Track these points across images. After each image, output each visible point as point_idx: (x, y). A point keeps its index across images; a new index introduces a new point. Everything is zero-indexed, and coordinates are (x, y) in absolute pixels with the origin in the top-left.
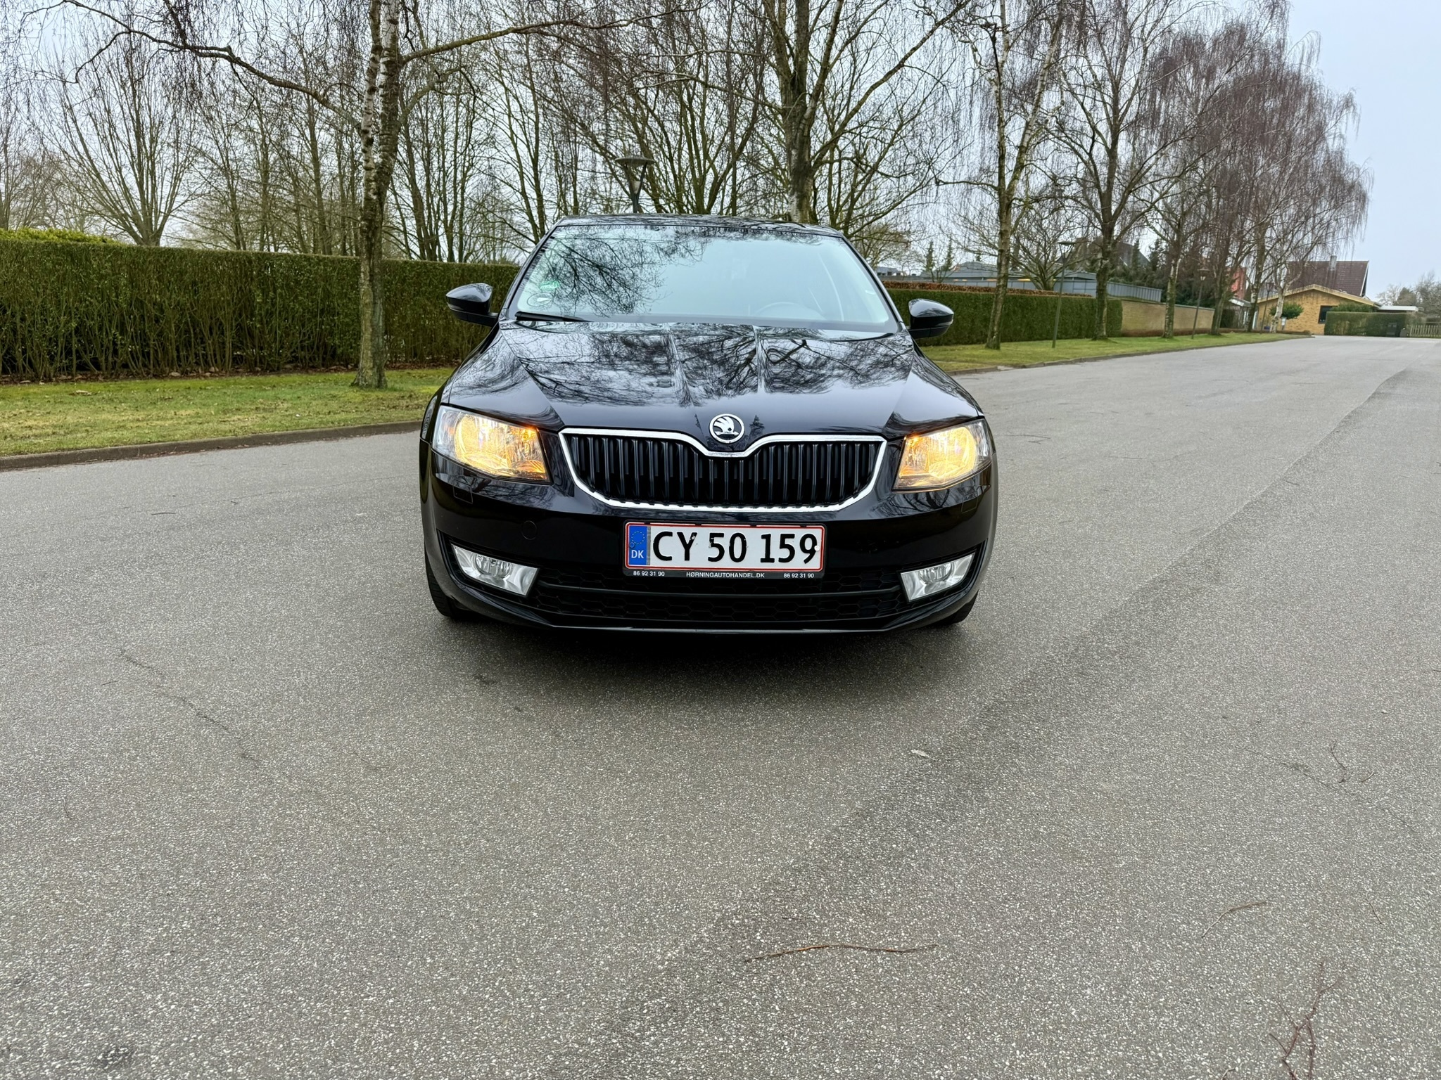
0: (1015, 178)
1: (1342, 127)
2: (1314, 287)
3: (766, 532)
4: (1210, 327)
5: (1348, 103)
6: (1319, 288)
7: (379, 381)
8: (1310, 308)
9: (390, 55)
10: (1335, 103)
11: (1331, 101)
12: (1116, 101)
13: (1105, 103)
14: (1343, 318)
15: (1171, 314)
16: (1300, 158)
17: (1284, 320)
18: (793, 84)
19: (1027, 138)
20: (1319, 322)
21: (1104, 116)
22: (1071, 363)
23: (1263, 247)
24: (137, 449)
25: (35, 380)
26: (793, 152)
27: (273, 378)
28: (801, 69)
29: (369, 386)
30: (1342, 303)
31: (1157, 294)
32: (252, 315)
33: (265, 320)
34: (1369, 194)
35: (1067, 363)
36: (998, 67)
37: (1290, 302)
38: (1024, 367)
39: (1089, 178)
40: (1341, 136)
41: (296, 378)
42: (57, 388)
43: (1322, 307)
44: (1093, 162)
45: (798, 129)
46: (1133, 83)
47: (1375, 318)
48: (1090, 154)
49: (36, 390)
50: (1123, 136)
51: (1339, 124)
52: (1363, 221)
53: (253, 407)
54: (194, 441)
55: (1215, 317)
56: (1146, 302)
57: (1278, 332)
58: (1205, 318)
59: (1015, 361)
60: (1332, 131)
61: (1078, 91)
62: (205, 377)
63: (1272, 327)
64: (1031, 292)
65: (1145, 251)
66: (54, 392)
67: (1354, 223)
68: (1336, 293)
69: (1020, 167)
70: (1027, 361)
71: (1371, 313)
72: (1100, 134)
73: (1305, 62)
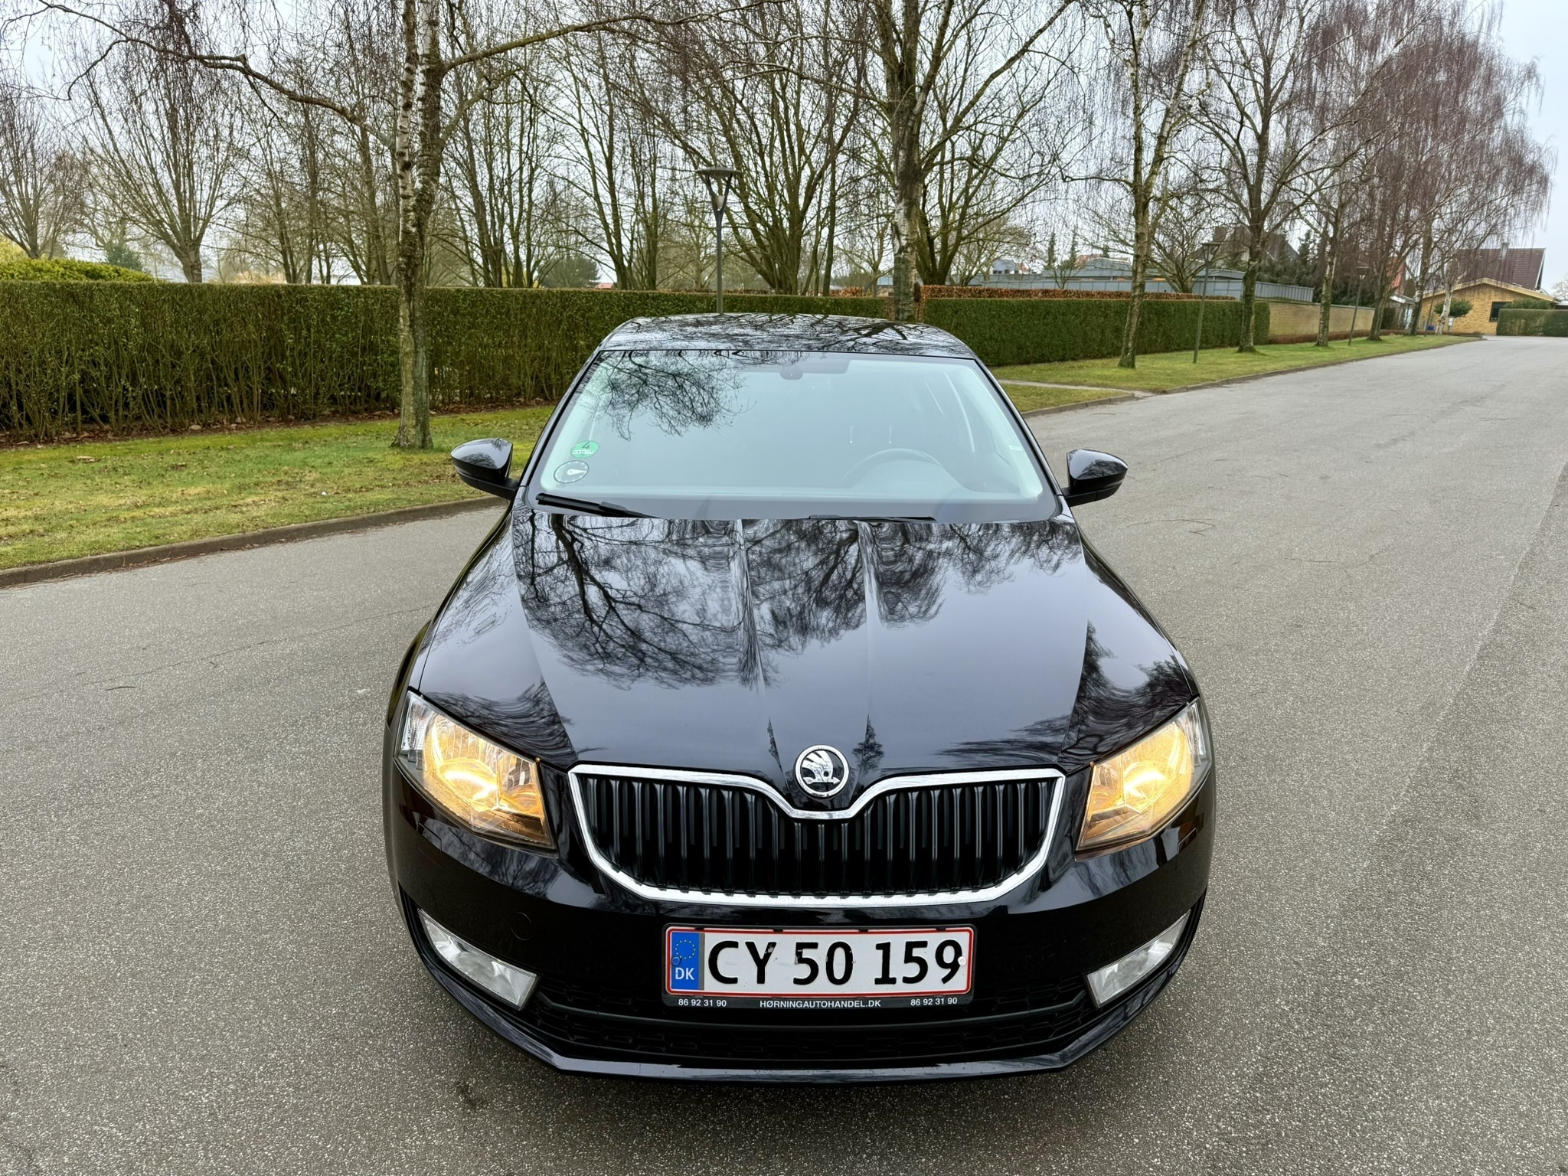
0: (1153, 173)
1: (1522, 100)
2: (1486, 280)
3: (883, 939)
4: (1369, 328)
5: (1530, 73)
6: (1493, 282)
7: (424, 441)
8: (1481, 306)
9: (429, 63)
10: (1515, 73)
11: (1511, 71)
12: (1267, 78)
13: (1255, 82)
14: (1518, 316)
15: (1325, 318)
16: (1474, 137)
17: (1451, 319)
18: (900, 77)
19: (1168, 126)
20: (1490, 320)
21: (1253, 97)
22: (1217, 385)
23: (1430, 240)
24: (121, 558)
25: (33, 440)
26: (901, 153)
27: (306, 430)
28: (910, 56)
29: (411, 447)
30: (1517, 298)
31: (1308, 294)
32: (283, 356)
33: (298, 362)
34: (1551, 177)
35: (1213, 385)
36: (1135, 45)
37: (1458, 299)
38: (1164, 392)
39: (1234, 168)
40: (1522, 112)
41: (332, 429)
42: (56, 453)
43: (1494, 303)
44: (1240, 149)
45: (906, 126)
46: (1287, 58)
47: (1554, 315)
48: (1237, 141)
49: (31, 457)
50: (1274, 118)
51: (1519, 98)
52: (1545, 208)
53: (275, 480)
54: (192, 542)
55: (1375, 320)
56: (1297, 303)
57: (1444, 334)
58: (1364, 318)
59: (1155, 384)
60: (1512, 105)
61: (1224, 68)
62: (230, 430)
63: (1438, 328)
64: (1168, 296)
65: (1295, 245)
66: (52, 459)
67: (1533, 210)
68: (1512, 288)
69: (1159, 159)
70: (1166, 385)
71: (1550, 311)
72: (1248, 117)
73: (1484, 29)
